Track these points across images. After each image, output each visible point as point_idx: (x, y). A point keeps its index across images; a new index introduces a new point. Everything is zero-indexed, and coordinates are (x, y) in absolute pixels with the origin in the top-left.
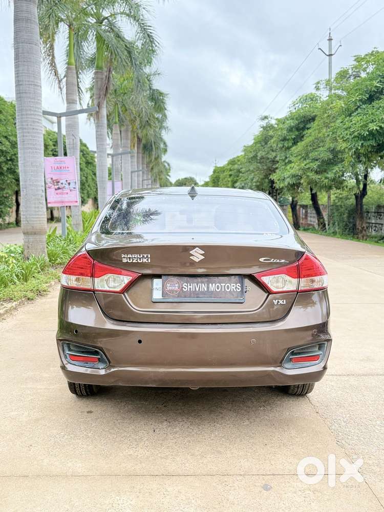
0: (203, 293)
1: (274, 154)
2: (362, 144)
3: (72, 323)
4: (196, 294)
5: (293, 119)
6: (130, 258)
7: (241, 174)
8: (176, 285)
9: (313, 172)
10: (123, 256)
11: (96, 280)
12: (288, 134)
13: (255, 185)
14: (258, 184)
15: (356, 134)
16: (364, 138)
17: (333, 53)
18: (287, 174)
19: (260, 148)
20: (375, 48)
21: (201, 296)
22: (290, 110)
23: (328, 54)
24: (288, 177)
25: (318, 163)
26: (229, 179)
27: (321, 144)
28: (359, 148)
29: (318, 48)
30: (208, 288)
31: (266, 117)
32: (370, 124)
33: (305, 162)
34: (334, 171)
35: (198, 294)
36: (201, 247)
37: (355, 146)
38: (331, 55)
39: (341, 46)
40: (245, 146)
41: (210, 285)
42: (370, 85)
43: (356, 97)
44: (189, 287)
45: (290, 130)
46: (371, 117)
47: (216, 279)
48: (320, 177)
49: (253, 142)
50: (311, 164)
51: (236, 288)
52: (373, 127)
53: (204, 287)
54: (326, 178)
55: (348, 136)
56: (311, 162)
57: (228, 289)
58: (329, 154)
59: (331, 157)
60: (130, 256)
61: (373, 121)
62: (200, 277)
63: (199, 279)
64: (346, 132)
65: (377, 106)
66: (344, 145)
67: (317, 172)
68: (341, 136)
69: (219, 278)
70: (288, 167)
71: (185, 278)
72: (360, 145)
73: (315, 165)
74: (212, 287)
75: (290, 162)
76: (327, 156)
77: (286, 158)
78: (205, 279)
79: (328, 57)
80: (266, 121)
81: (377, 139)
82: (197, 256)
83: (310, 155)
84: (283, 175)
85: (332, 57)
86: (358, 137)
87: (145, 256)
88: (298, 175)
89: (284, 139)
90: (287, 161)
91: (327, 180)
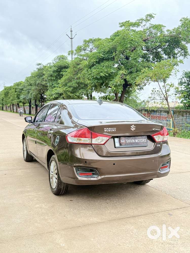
0: (134, 143)
1: (45, 82)
2: (97, 81)
3: (78, 158)
4: (131, 144)
5: (55, 67)
6: (108, 130)
7: (23, 91)
8: (124, 140)
9: (70, 92)
10: (105, 129)
11: (93, 139)
12: (53, 74)
13: (33, 97)
14: (35, 96)
15: (95, 77)
16: (98, 79)
17: (73, 38)
18: (53, 93)
19: (37, 79)
20: (93, 38)
21: (133, 144)
22: (53, 62)
23: (70, 38)
24: (54, 94)
25: (72, 88)
26: (15, 93)
27: (72, 80)
28: (96, 83)
29: (66, 34)
30: (135, 141)
31: (40, 64)
32: (101, 73)
33: (66, 88)
34: (79, 92)
35: (132, 144)
36: (135, 125)
37: (94, 82)
38: (72, 38)
39: (76, 35)
40: (26, 77)
41: (136, 140)
42: (99, 55)
43: (93, 60)
44: (128, 141)
45: (54, 72)
46: (101, 70)
47: (137, 137)
48: (73, 95)
49: (30, 75)
50: (69, 89)
51: (145, 141)
52: (102, 74)
53: (133, 141)
54: (76, 95)
55: (91, 78)
56: (68, 88)
57: (142, 141)
58: (76, 84)
59: (77, 86)
60: (108, 129)
61: (101, 72)
62: (132, 137)
63: (132, 138)
64: (89, 76)
65: (102, 65)
66: (89, 82)
67: (71, 92)
68: (87, 78)
69: (139, 137)
70: (54, 89)
71: (127, 138)
72: (96, 82)
73: (71, 89)
74: (137, 141)
75: (55, 87)
76: (76, 85)
77: (53, 85)
78: (134, 138)
79: (70, 39)
80: (40, 66)
81: (103, 80)
82: (133, 128)
83: (68, 84)
84: (51, 93)
85: (73, 39)
86: (95, 78)
87: (114, 128)
88: (59, 93)
89: (51, 76)
90: (53, 86)
91: (76, 96)
